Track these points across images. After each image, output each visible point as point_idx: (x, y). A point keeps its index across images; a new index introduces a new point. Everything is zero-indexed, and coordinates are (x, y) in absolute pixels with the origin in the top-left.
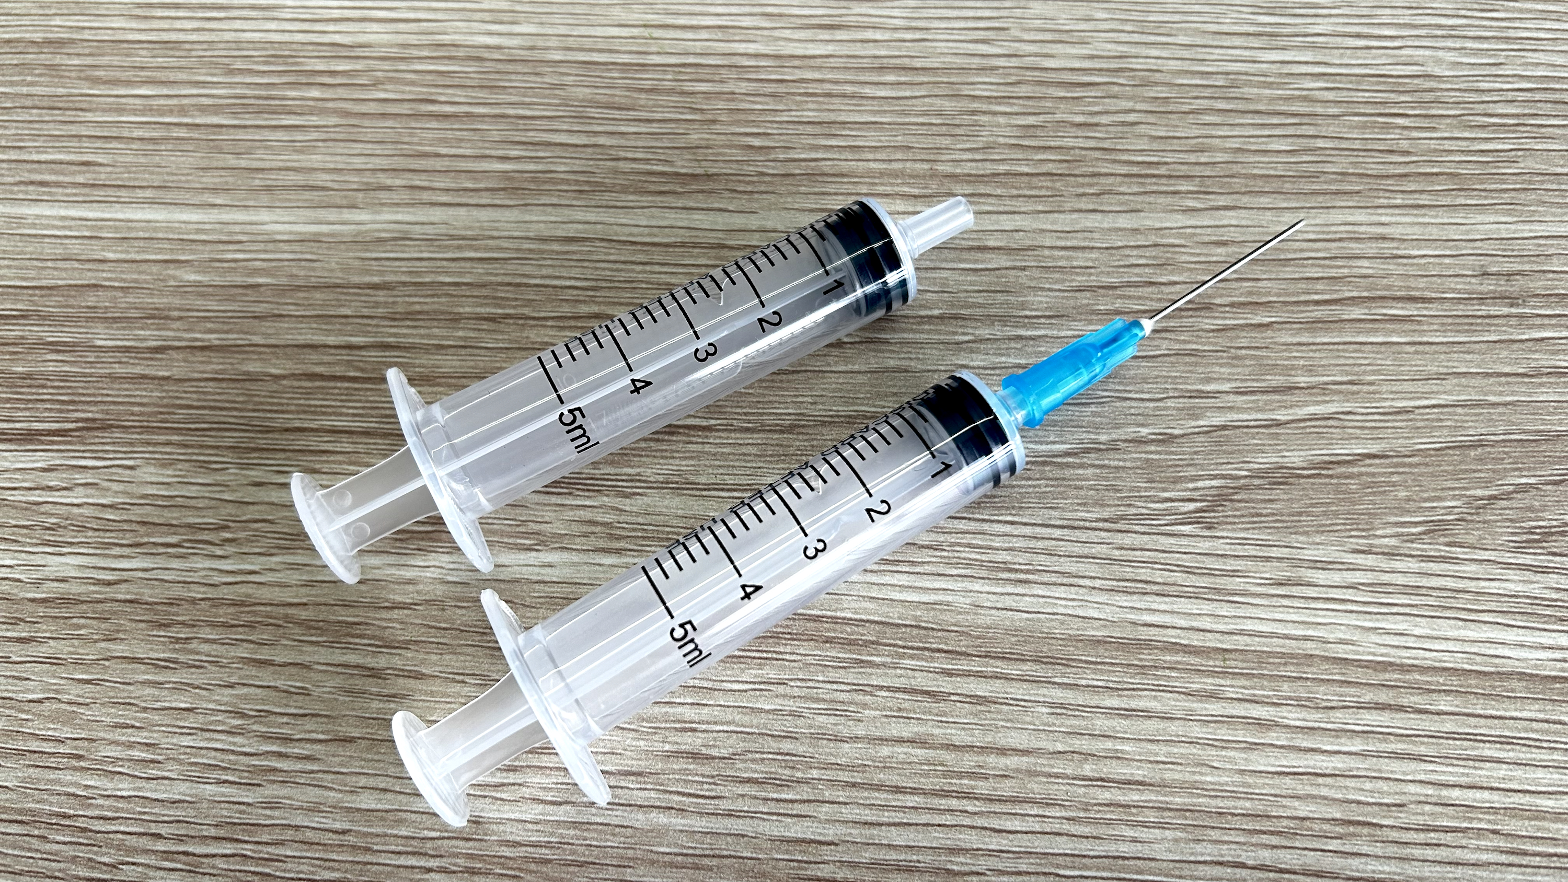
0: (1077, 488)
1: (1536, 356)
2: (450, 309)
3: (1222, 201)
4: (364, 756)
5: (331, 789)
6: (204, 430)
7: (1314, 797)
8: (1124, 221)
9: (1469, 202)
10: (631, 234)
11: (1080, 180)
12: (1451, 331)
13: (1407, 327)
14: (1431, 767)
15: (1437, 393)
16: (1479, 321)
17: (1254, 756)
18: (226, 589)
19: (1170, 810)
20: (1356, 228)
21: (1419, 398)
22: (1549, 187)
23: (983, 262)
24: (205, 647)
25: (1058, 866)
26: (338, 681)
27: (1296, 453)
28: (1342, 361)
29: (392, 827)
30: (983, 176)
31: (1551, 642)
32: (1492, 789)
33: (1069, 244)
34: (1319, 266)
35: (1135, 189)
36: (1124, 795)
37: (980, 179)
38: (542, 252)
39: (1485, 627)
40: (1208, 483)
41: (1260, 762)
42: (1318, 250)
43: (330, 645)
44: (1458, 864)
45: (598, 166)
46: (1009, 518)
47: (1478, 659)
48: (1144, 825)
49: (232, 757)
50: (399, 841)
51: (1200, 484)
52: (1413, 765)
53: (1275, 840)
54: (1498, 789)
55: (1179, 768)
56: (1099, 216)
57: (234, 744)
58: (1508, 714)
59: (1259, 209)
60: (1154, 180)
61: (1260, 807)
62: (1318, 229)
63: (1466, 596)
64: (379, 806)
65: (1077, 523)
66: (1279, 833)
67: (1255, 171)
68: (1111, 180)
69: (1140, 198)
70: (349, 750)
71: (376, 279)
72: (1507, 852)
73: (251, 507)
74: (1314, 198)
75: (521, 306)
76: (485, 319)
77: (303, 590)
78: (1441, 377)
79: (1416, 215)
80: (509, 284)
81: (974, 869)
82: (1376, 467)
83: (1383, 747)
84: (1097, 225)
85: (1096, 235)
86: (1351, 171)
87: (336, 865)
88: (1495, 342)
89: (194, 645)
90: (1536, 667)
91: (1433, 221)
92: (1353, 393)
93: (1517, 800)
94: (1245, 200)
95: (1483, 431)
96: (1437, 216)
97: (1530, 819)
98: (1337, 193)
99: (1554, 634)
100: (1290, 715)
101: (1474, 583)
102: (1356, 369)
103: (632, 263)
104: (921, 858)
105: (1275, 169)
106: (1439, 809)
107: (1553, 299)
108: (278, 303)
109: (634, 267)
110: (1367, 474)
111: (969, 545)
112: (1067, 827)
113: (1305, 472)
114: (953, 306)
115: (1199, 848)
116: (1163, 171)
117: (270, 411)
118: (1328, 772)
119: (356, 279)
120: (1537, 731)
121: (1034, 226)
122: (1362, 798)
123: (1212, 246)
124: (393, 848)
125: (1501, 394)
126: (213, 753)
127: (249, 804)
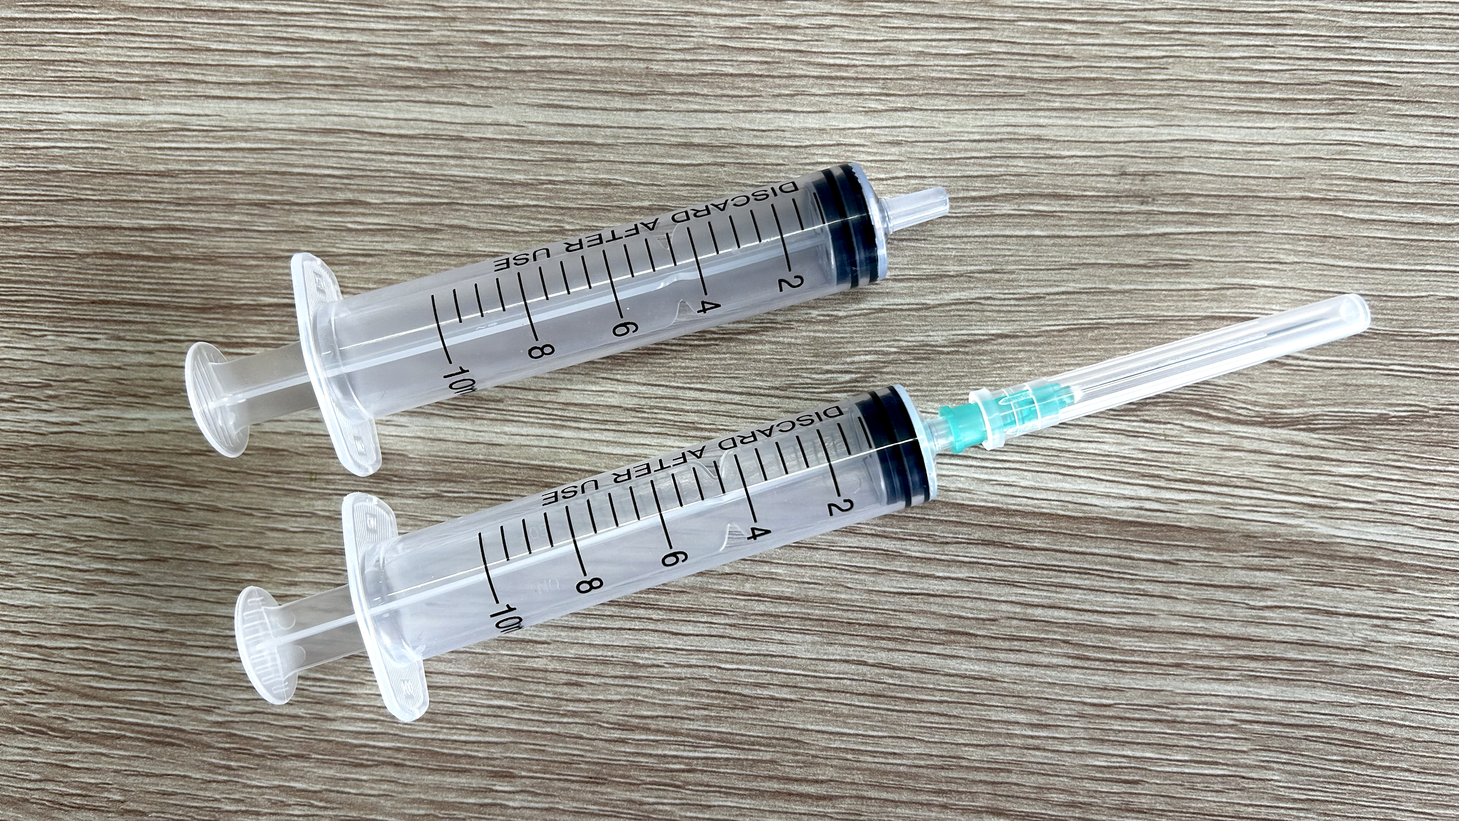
0: (755, 361)
1: (1157, 249)
2: (226, 196)
3: (900, 103)
4: (176, 572)
5: (151, 598)
6: (23, 301)
7: (925, 612)
8: (813, 122)
9: (1118, 106)
10: (381, 127)
11: (777, 81)
12: (1087, 225)
13: (1051, 221)
14: (1021, 591)
15: (1067, 281)
16: (1112, 217)
17: (880, 579)
18: (52, 438)
19: (811, 619)
20: (1016, 130)
21: (1050, 286)
22: (1191, 92)
23: (689, 157)
24: (40, 485)
25: (720, 661)
26: (151, 513)
27: (940, 333)
28: (989, 253)
29: (201, 628)
30: (692, 75)
31: (1133, 494)
32: (1068, 609)
33: (764, 142)
34: (980, 165)
35: (825, 91)
36: (776, 607)
37: (690, 78)
38: (304, 143)
39: (1079, 480)
40: (863, 358)
41: (885, 584)
42: (980, 150)
43: (143, 484)
44: (1033, 665)
45: (351, 62)
46: (699, 386)
47: (1070, 506)
48: (789, 631)
49: (69, 573)
50: (207, 638)
51: (856, 359)
52: (1007, 589)
53: (891, 645)
54: (1073, 609)
55: (820, 587)
56: (791, 116)
57: (70, 562)
58: (1089, 550)
59: (932, 110)
60: (843, 82)
61: (881, 619)
62: (983, 130)
63: (1067, 455)
64: (190, 612)
65: (753, 391)
66: (895, 639)
67: (934, 74)
68: (804, 82)
69: (828, 100)
70: (163, 568)
71: (161, 168)
72: (1073, 658)
73: (68, 369)
74: (983, 100)
75: (287, 193)
76: (256, 205)
77: (117, 439)
78: (1073, 267)
79: (1071, 118)
80: (276, 173)
81: (655, 662)
82: (1005, 346)
83: (984, 574)
84: (789, 124)
85: (788, 135)
86: (1019, 75)
87: (158, 656)
88: (1123, 236)
89: (31, 483)
90: (1117, 513)
91: (1085, 124)
92: (995, 281)
93: (1087, 618)
94: (921, 102)
95: (1101, 315)
96: (1089, 119)
97: (1095, 632)
98: (1004, 96)
99: (1135, 487)
100: (913, 548)
101: (1075, 444)
102: (1000, 259)
103: (382, 153)
104: (614, 654)
105: (951, 72)
106: (1023, 623)
107: (1179, 198)
108: (76, 188)
109: (384, 157)
110: (999, 352)
111: (665, 408)
112: (729, 631)
113: (945, 349)
114: (661, 198)
115: (831, 649)
116: (851, 73)
117: (78, 285)
118: (939, 593)
119: (143, 167)
120: (1110, 564)
121: (735, 125)
122: (964, 614)
123: (887, 146)
124: (202, 643)
125: (1121, 282)
126: (54, 570)
127: (86, 610)
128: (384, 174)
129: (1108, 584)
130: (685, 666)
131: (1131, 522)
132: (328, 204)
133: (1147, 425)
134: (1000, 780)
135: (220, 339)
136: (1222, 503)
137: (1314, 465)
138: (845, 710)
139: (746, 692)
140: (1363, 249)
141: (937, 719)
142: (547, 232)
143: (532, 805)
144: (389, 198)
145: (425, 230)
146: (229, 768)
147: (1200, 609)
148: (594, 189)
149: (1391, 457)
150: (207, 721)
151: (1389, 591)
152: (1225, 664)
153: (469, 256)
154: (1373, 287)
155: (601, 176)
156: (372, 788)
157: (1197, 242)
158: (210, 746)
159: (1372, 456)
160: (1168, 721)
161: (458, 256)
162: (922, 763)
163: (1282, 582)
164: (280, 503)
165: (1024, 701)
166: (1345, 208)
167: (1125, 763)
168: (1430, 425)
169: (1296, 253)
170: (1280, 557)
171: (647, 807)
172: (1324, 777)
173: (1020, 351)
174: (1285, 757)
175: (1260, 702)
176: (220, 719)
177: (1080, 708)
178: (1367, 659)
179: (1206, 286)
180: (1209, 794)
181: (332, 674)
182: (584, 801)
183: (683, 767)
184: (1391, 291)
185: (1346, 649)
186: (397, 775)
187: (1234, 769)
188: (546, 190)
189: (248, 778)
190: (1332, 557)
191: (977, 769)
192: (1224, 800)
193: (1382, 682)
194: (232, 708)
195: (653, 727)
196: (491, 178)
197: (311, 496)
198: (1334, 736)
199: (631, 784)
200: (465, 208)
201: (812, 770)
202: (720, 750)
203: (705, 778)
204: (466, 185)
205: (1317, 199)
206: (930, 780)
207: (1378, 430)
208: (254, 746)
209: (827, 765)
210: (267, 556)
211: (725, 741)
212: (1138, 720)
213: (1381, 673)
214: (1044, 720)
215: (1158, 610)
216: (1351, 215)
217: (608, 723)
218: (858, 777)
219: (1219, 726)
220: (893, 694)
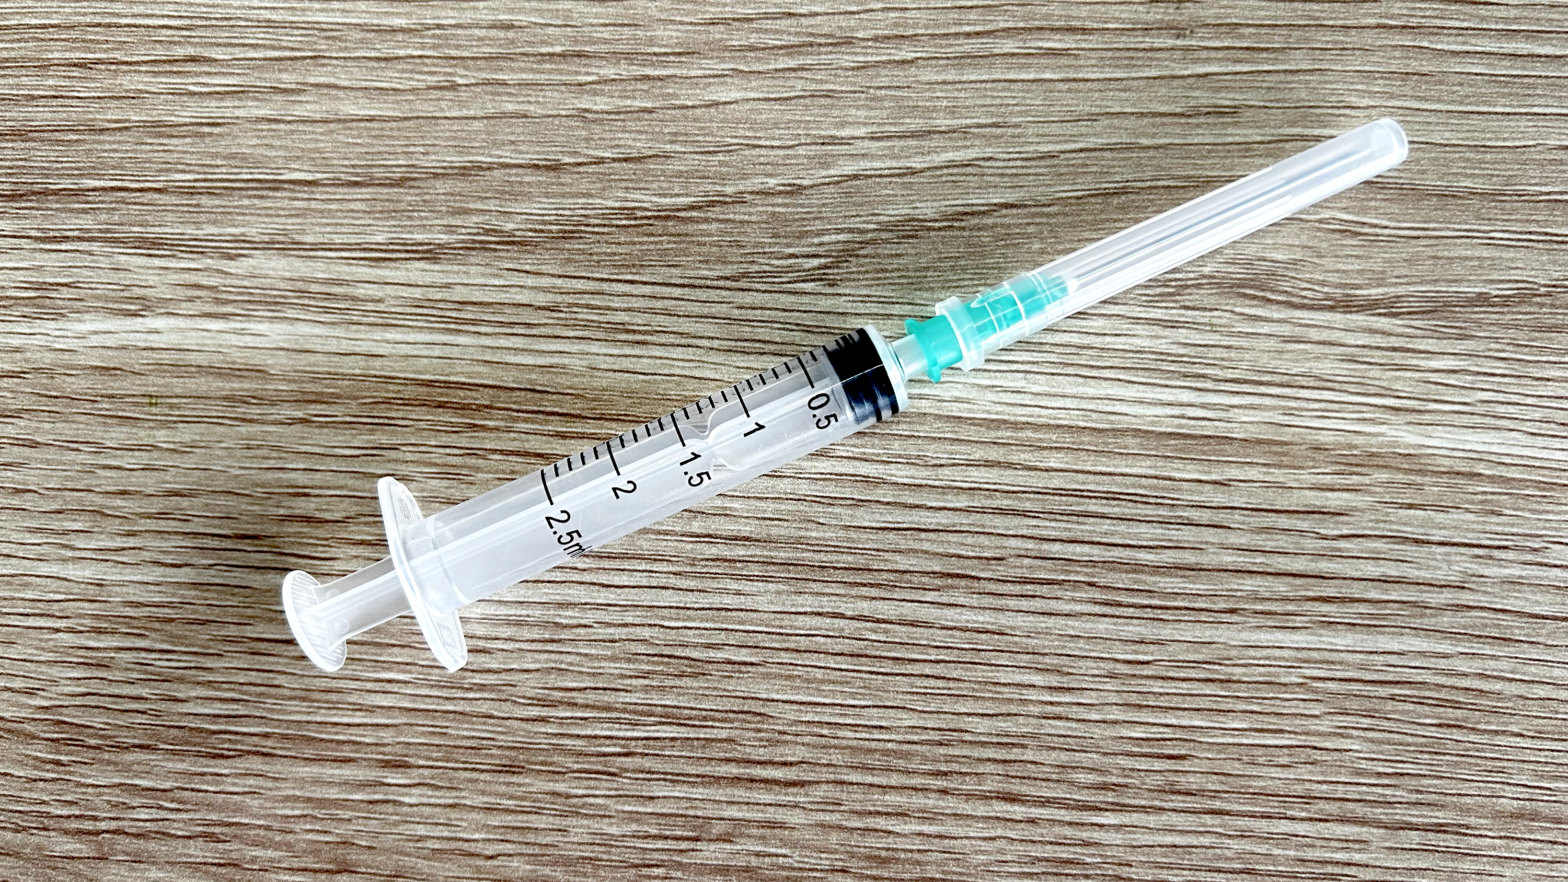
128: (232, 23)
129: (1143, 512)
130: (619, 625)
131: (1171, 434)
132: (164, 62)
133: (1190, 313)
134: (1012, 757)
135: (33, 233)
136: (1283, 407)
137: (1398, 358)
138: (819, 674)
139: (695, 654)
140: (1455, 88)
141: (932, 682)
142: (435, 88)
143: (433, 801)
144: (239, 53)
145: (285, 91)
146: (58, 763)
147: (1259, 541)
148: (493, 33)
149: (1493, 346)
150: (30, 706)
151: (1493, 512)
152: (1291, 607)
153: (339, 121)
154: (1468, 135)
155: (502, 17)
156: (235, 784)
157: (1247, 84)
158: (34, 737)
159: (1470, 345)
160: (1221, 681)
161: (325, 121)
162: (915, 738)
163: (1360, 505)
164: (114, 435)
165: (1040, 658)
166: (1431, 38)
167: (1168, 733)
168: (1542, 305)
169: (1371, 94)
170: (1357, 474)
171: (575, 800)
172: (1416, 745)
173: (1028, 224)
174: (1366, 722)
175: (1335, 654)
176: (45, 704)
177: (1110, 666)
178: (1466, 598)
179: (1259, 139)
180: (1273, 769)
181: (182, 644)
182: (497, 795)
183: (618, 750)
184: (1490, 139)
185: (1441, 586)
186: (266, 768)
187: (1303, 738)
188: (433, 36)
189: (81, 775)
190: (1420, 472)
191: (983, 744)
192: (1292, 777)
193: (1486, 626)
194: (59, 689)
195: (580, 701)
196: (366, 25)
197: (151, 424)
198: (1427, 694)
199: (554, 772)
200: (334, 62)
201: (780, 750)
202: (664, 727)
203: (647, 763)
204: (334, 34)
205: (1396, 27)
206: (925, 759)
207: (1478, 313)
208: (89, 736)
209: (797, 743)
210: (99, 500)
211: (670, 717)
212: (1184, 680)
213: (1484, 614)
214: (1065, 682)
215: (1206, 543)
216: (1439, 47)
217: (524, 697)
218: (836, 757)
219: (1285, 685)
220: (877, 653)
